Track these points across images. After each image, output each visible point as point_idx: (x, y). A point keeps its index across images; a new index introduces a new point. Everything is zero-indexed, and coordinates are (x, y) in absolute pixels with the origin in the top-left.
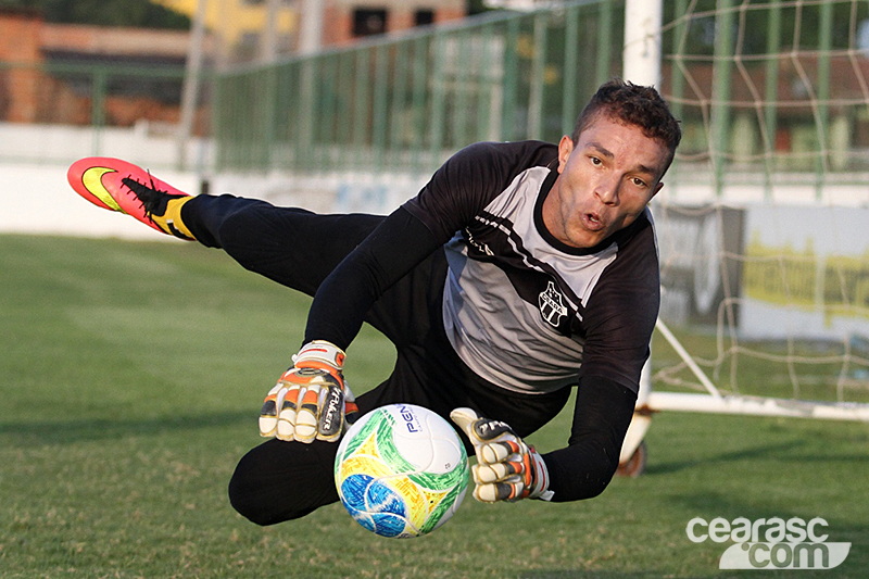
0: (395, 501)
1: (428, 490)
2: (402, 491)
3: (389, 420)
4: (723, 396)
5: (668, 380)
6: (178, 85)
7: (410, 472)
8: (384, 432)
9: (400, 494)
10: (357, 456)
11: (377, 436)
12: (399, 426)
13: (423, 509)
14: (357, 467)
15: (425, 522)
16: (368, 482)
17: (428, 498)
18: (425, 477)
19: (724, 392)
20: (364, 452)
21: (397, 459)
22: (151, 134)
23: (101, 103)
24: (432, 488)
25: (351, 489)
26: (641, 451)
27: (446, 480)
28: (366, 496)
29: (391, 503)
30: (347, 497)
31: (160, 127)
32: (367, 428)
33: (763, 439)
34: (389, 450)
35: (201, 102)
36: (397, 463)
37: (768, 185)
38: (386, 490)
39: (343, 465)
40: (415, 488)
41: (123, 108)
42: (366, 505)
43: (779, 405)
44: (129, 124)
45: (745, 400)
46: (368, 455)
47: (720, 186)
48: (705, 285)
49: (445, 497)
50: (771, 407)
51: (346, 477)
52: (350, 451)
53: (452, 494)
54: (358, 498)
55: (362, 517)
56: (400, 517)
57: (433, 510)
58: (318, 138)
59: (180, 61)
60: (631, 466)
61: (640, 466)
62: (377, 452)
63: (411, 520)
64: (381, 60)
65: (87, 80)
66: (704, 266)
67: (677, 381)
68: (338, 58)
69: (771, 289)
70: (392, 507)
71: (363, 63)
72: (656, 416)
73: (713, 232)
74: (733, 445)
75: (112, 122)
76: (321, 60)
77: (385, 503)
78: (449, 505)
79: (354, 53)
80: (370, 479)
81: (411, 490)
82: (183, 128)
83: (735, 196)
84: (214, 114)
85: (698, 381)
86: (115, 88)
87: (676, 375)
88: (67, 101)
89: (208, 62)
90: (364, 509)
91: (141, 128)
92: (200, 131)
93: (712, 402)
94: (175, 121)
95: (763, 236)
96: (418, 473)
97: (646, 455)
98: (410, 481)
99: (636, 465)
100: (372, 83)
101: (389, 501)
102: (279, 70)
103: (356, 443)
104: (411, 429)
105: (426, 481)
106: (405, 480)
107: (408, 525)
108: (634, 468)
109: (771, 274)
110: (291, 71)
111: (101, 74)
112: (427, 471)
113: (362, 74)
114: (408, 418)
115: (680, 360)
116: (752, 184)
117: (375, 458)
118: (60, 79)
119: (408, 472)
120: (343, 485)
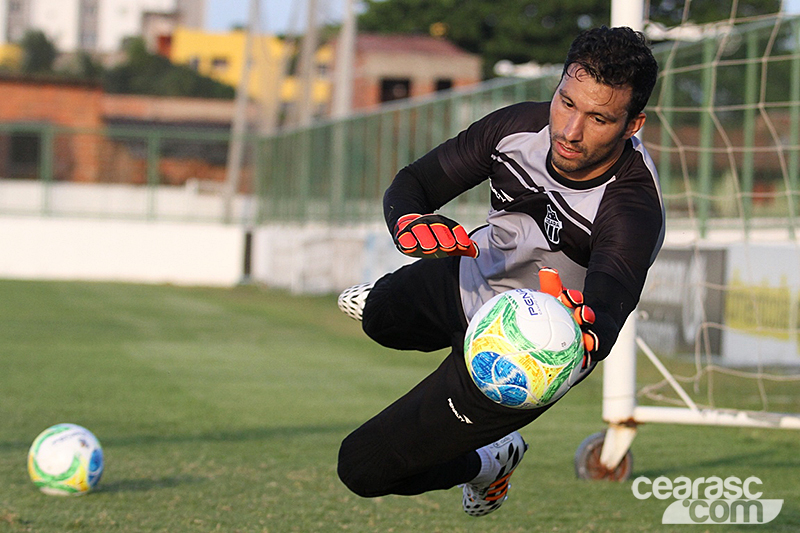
0: (518, 375)
1: (547, 365)
2: (524, 366)
3: (513, 305)
4: (700, 410)
5: (651, 396)
6: (224, 147)
7: (532, 350)
8: (509, 315)
9: (522, 369)
10: (485, 336)
11: (502, 318)
12: (522, 310)
13: (542, 381)
14: (485, 345)
15: (544, 393)
16: (495, 358)
17: (547, 372)
18: (544, 354)
19: (702, 406)
20: (491, 332)
21: (519, 338)
22: (201, 192)
23: (155, 165)
24: (550, 363)
25: (481, 364)
26: (628, 458)
27: (562, 357)
28: (493, 370)
29: (515, 376)
30: (476, 372)
31: (209, 185)
32: (494, 311)
33: (738, 449)
34: (513, 331)
35: (245, 163)
36: (520, 342)
37: (747, 228)
38: (511, 365)
39: (473, 344)
40: (535, 363)
41: (175, 169)
42: (493, 378)
43: (749, 416)
44: (180, 183)
45: (720, 413)
46: (495, 336)
47: (703, 231)
48: (692, 318)
49: (561, 371)
50: (742, 419)
51: (476, 354)
52: (479, 332)
53: (568, 368)
54: (486, 372)
55: (489, 389)
56: (522, 388)
57: (551, 382)
58: (349, 194)
59: (226, 126)
60: (619, 471)
61: (627, 472)
62: (503, 332)
63: (532, 391)
64: (404, 123)
65: (141, 143)
66: (691, 302)
67: (659, 397)
68: (364, 121)
69: (750, 321)
70: (515, 380)
71: (387, 125)
72: (641, 428)
73: (697, 270)
74: (712, 454)
75: (166, 181)
76: (351, 123)
77: (509, 376)
78: (565, 378)
79: (379, 117)
80: (497, 355)
81: (532, 365)
82: (229, 186)
83: (718, 238)
84: (256, 173)
85: (678, 397)
86: (168, 150)
87: (658, 392)
88: (125, 161)
89: (251, 127)
90: (492, 382)
91: (192, 186)
92: (244, 188)
93: (690, 414)
94: (222, 179)
95: (742, 274)
96: (538, 350)
97: (632, 463)
98: (531, 357)
99: (624, 469)
100: (395, 143)
101: (513, 375)
102: (313, 132)
103: (484, 325)
104: (532, 312)
105: (545, 357)
106: (527, 357)
107: (529, 396)
108: (621, 475)
109: (750, 307)
110: (323, 133)
111: (155, 138)
112: (546, 349)
113: (387, 135)
114: (530, 303)
115: (663, 378)
116: (732, 228)
117: (500, 337)
118: (118, 142)
119: (529, 350)
120: (473, 361)
